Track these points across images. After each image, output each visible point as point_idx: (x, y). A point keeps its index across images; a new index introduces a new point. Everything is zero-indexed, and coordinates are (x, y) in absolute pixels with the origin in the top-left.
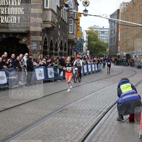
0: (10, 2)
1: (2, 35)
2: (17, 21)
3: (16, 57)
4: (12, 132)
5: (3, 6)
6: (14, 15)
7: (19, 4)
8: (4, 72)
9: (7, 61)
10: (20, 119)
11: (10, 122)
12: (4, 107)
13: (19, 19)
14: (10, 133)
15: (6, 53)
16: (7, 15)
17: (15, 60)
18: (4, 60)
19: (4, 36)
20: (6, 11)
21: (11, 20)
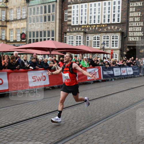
0: (135, 29)
1: (130, 48)
2: (139, 40)
3: (138, 60)
4: (136, 101)
5: (131, 31)
6: (137, 36)
7: (140, 30)
8: (131, 68)
9: (133, 62)
10: (141, 94)
11: (135, 96)
12: (132, 87)
13: (140, 38)
14: (135, 102)
15: (132, 58)
16: (133, 36)
17: (138, 62)
18: (132, 61)
19: (132, 48)
20: (133, 34)
21: (136, 39)
